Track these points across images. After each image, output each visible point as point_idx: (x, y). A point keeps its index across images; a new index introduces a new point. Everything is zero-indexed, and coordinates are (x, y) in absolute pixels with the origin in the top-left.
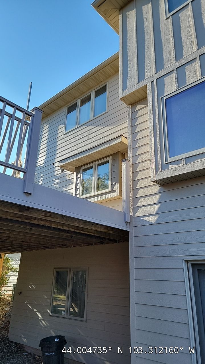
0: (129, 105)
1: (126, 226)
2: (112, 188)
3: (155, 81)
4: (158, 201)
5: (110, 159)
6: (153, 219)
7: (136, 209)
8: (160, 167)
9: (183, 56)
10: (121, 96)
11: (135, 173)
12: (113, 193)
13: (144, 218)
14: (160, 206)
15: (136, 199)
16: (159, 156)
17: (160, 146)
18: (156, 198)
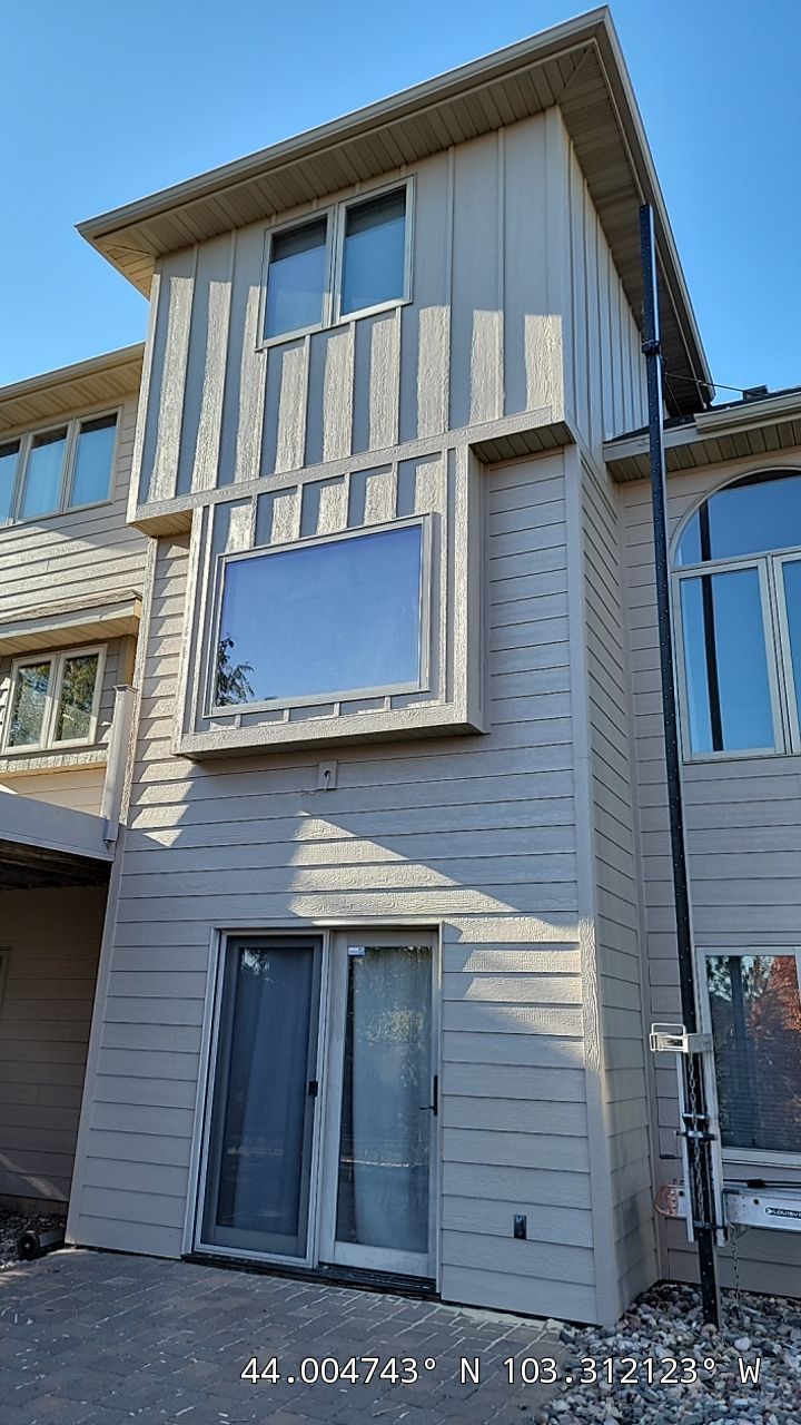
0: (153, 537)
1: (105, 850)
2: (99, 735)
3: (212, 507)
4: (185, 797)
5: (101, 650)
6: (166, 839)
7: (135, 811)
8: (193, 723)
9: (274, 468)
10: (131, 518)
11: (146, 722)
12: (100, 752)
13: (148, 834)
14: (187, 810)
15: (138, 787)
16: (195, 695)
17: (200, 673)
18: (180, 791)
